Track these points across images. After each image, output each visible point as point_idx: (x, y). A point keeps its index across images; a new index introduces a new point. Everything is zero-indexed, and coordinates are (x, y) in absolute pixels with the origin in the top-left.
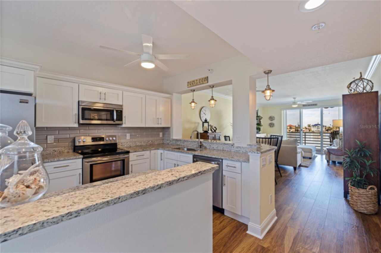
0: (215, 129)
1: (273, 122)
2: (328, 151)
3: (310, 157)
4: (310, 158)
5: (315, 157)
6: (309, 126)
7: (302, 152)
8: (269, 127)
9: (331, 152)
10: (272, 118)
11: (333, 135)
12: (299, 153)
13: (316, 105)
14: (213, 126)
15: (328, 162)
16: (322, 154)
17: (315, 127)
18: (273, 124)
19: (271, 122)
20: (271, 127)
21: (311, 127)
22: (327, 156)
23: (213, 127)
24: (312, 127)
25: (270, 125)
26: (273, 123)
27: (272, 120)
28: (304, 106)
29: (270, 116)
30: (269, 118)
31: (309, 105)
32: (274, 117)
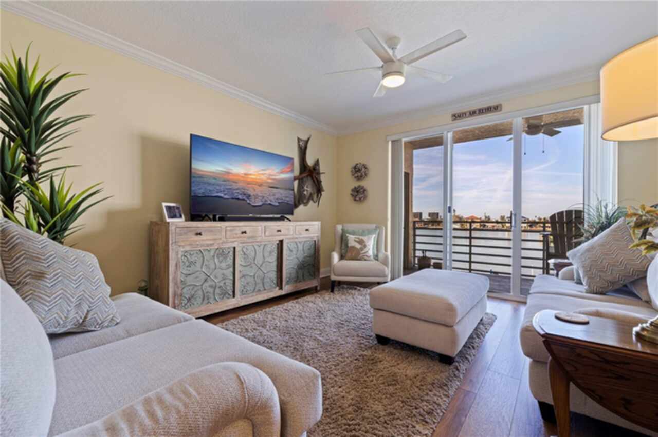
1: (363, 183)
5: (484, 326)
8: (352, 199)
10: (359, 170)
13: (496, 108)
16: (517, 303)
18: (362, 191)
19: (357, 183)
20: (355, 200)
25: (355, 193)
26: (363, 187)
27: (359, 178)
28: (456, 117)
29: (354, 165)
30: (352, 171)
31: (473, 113)
32: (365, 167)
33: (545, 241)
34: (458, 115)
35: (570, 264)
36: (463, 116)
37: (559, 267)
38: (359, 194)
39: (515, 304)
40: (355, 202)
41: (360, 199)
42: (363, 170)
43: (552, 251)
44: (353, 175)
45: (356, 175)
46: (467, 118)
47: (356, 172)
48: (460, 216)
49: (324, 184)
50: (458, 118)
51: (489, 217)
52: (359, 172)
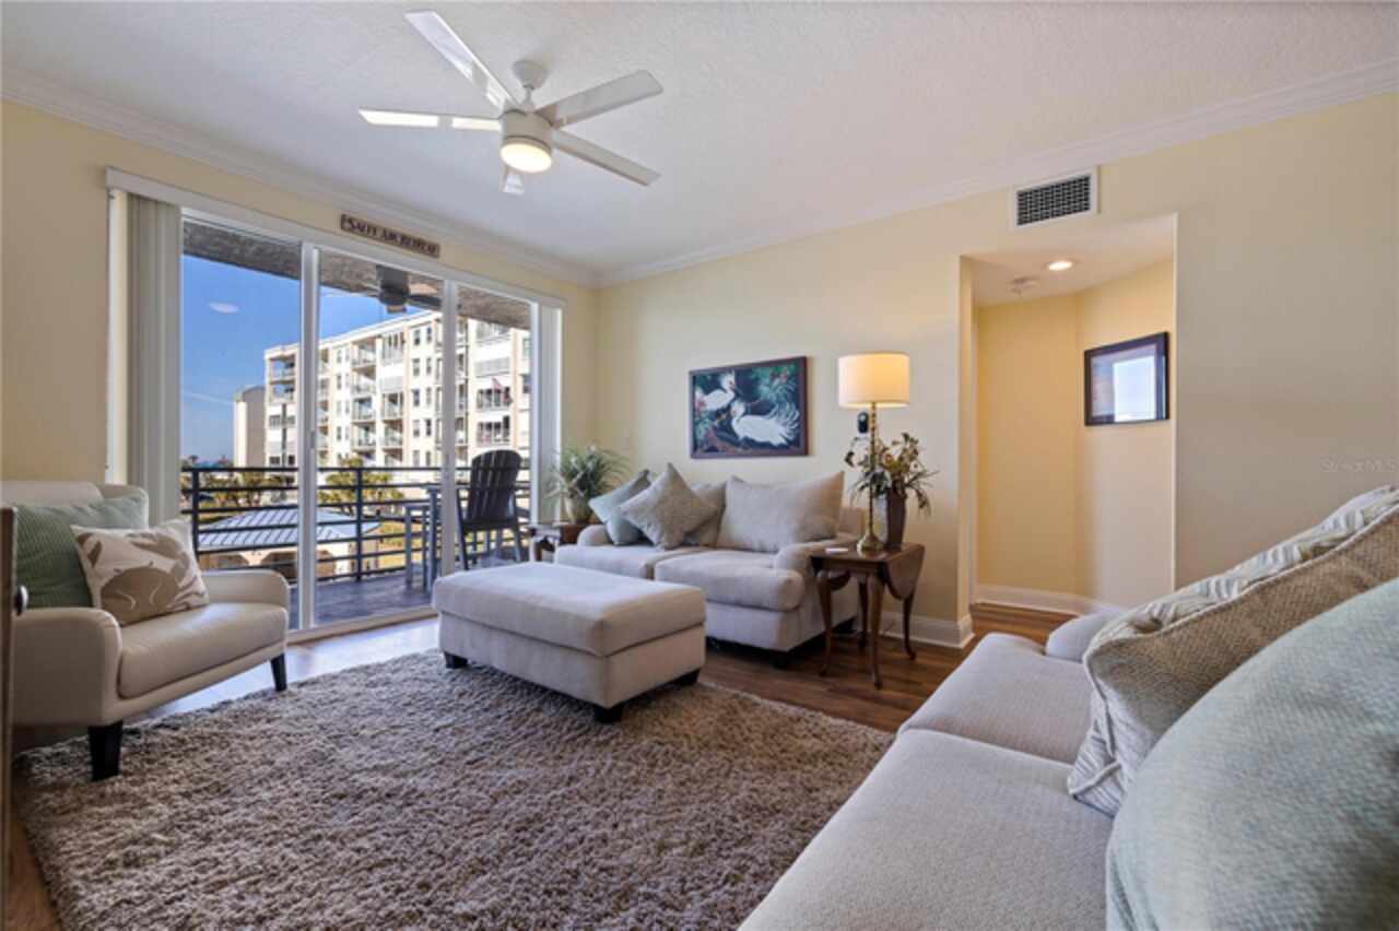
13: (432, 249)
28: (351, 225)
31: (390, 237)
34: (359, 225)
36: (368, 231)
46: (376, 239)
50: (357, 230)
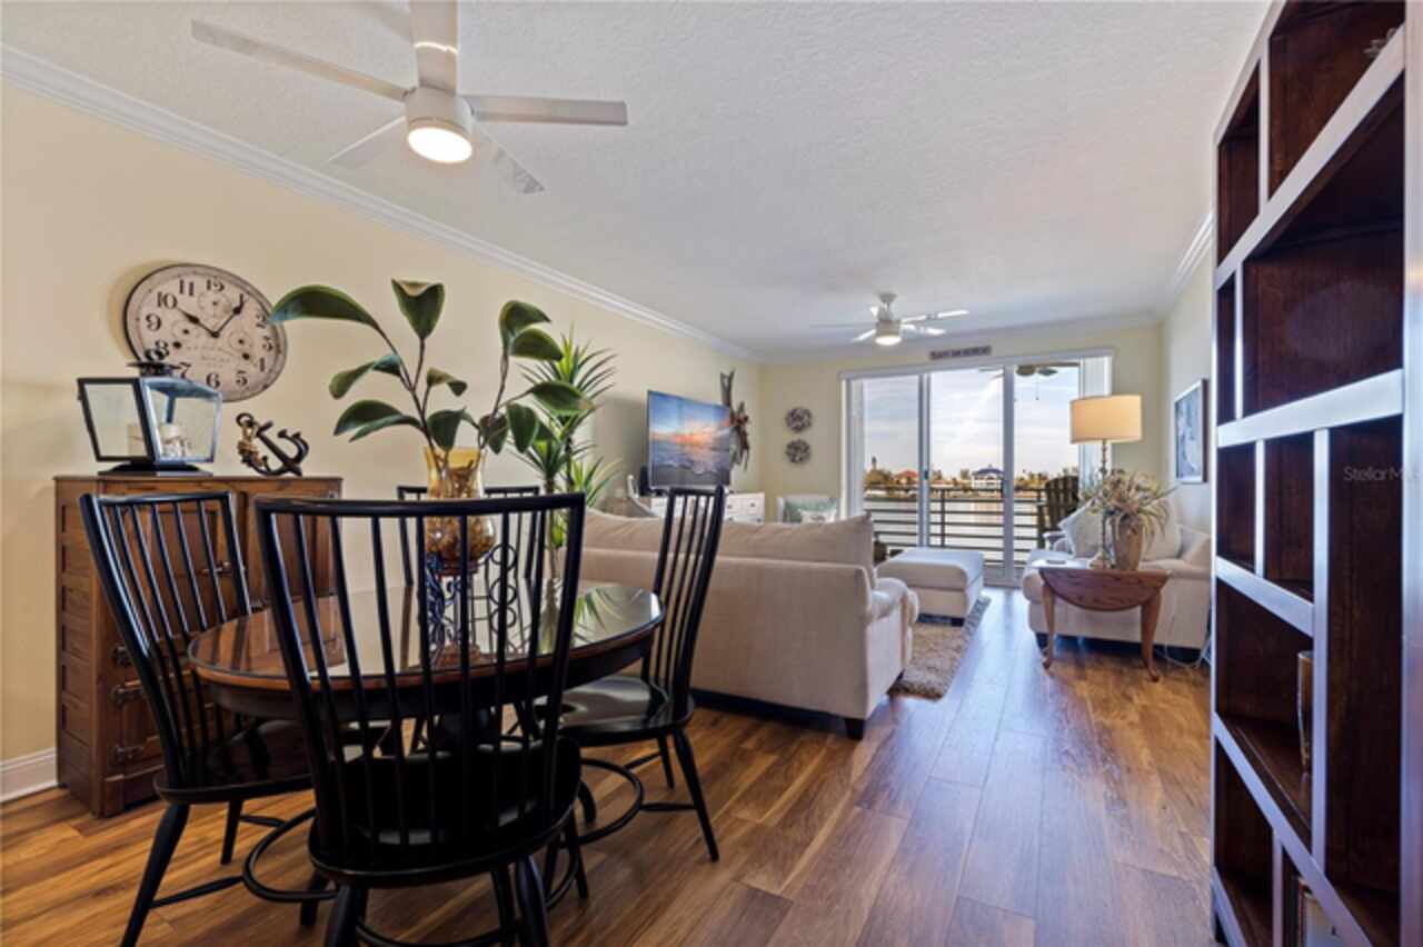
0: (291, 450)
1: (805, 436)
2: (1047, 584)
3: (956, 613)
4: (958, 622)
5: (982, 605)
6: (965, 475)
7: (904, 600)
8: (787, 459)
9: (1061, 586)
10: (800, 418)
11: (1053, 495)
12: (885, 613)
13: (985, 350)
14: (268, 426)
15: (1042, 640)
16: (1009, 588)
17: (982, 479)
18: (803, 448)
19: (796, 437)
20: (793, 460)
21: (969, 478)
22: (1041, 609)
23: (271, 434)
24: (973, 477)
25: (792, 451)
26: (804, 443)
27: (798, 429)
28: (936, 356)
29: (791, 408)
30: (787, 419)
31: (956, 353)
32: (808, 414)
33: (1040, 514)
34: (938, 354)
35: (1062, 536)
36: (944, 355)
37: (1053, 539)
38: (798, 452)
39: (1007, 590)
40: (793, 464)
41: (801, 459)
42: (806, 418)
43: (1048, 525)
44: (789, 424)
45: (794, 425)
47: (795, 420)
48: (886, 472)
49: (750, 439)
51: (940, 472)
52: (798, 419)
